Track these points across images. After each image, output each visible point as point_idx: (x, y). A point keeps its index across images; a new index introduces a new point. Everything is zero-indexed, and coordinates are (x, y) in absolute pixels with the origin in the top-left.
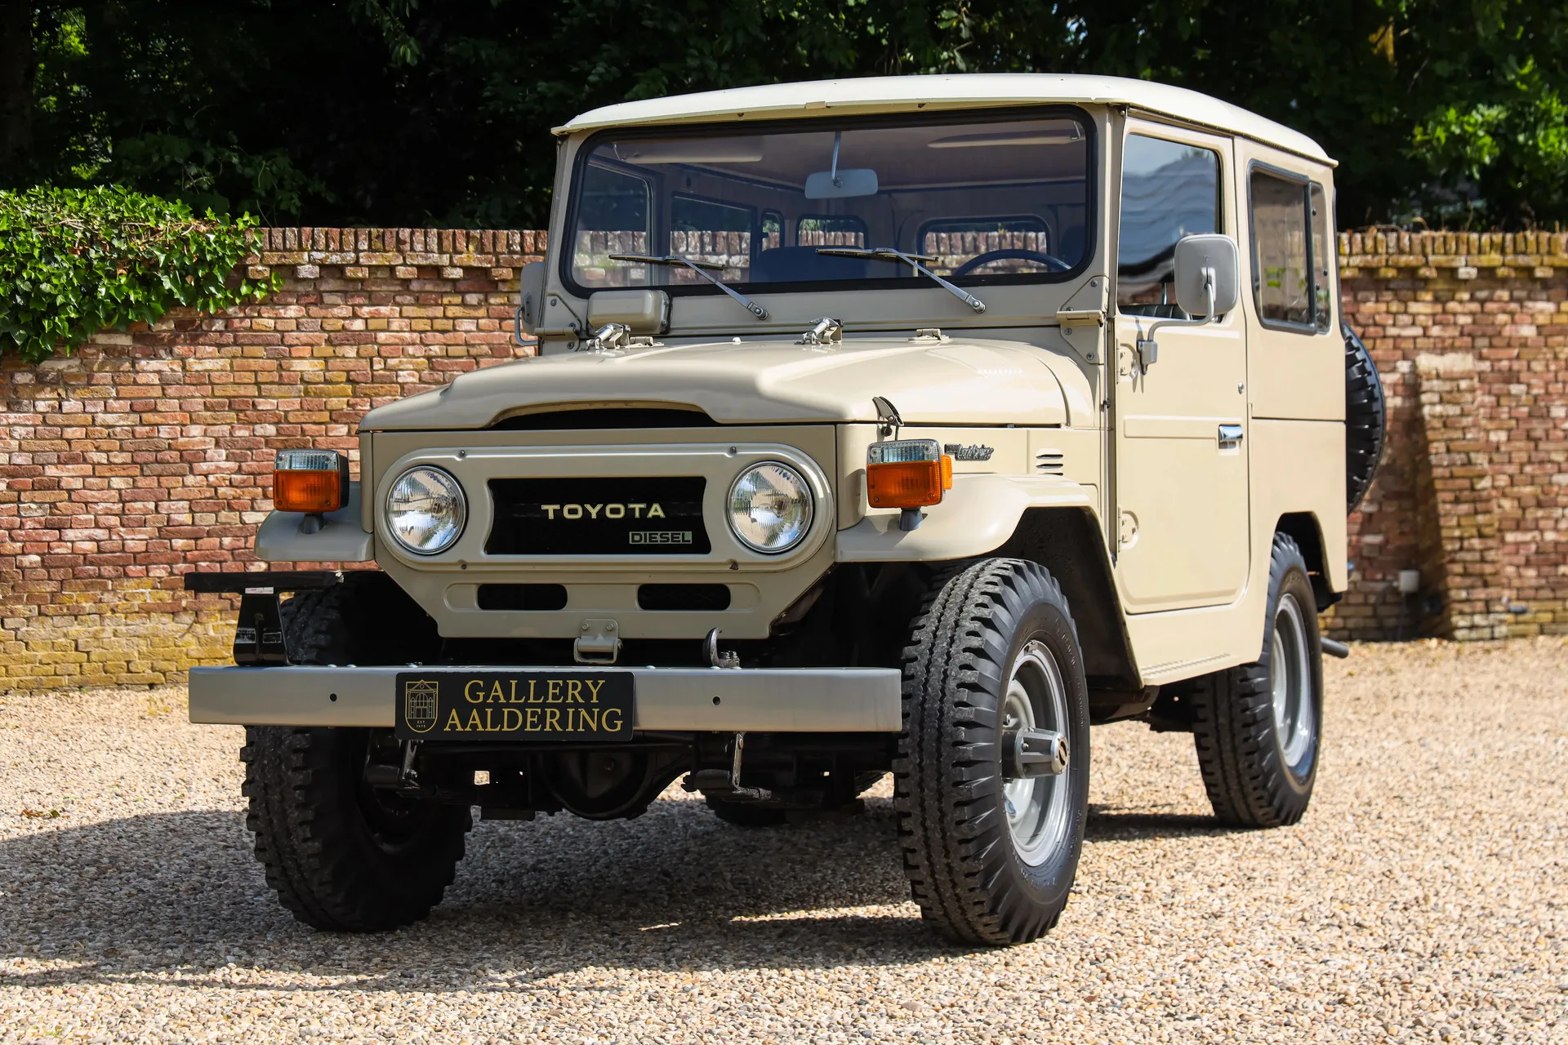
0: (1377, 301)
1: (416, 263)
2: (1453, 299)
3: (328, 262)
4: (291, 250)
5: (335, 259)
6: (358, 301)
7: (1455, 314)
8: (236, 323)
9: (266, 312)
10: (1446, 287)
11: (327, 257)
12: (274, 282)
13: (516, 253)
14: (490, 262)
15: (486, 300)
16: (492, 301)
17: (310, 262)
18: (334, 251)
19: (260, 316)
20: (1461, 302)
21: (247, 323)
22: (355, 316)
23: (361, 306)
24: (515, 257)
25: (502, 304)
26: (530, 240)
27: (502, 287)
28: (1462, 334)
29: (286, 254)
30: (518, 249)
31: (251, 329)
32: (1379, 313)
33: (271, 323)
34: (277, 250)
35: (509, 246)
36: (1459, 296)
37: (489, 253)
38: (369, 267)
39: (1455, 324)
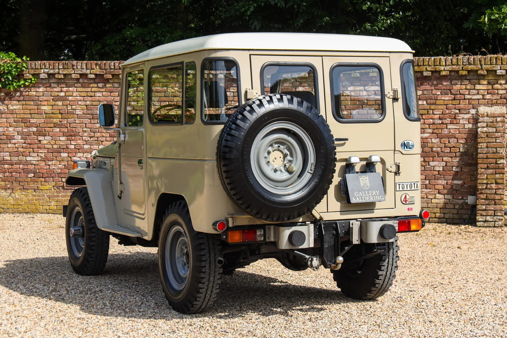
0: (461, 84)
1: (78, 73)
2: (497, 83)
3: (49, 73)
4: (37, 69)
5: (52, 71)
6: (62, 86)
7: (498, 90)
8: (24, 93)
9: (33, 89)
10: (493, 78)
11: (49, 71)
12: (33, 79)
13: (112, 69)
14: (103, 72)
15: (105, 85)
16: (107, 86)
17: (44, 73)
18: (52, 69)
19: (31, 91)
20: (501, 84)
21: (27, 93)
22: (62, 91)
23: (63, 87)
24: (112, 70)
25: (110, 87)
26: (117, 64)
27: (110, 81)
28: (501, 98)
29: (36, 70)
30: (113, 67)
31: (28, 95)
32: (462, 89)
33: (35, 93)
34: (33, 69)
35: (110, 66)
36: (499, 82)
37: (103, 69)
38: (63, 74)
39: (498, 94)
